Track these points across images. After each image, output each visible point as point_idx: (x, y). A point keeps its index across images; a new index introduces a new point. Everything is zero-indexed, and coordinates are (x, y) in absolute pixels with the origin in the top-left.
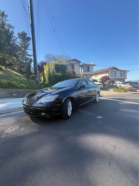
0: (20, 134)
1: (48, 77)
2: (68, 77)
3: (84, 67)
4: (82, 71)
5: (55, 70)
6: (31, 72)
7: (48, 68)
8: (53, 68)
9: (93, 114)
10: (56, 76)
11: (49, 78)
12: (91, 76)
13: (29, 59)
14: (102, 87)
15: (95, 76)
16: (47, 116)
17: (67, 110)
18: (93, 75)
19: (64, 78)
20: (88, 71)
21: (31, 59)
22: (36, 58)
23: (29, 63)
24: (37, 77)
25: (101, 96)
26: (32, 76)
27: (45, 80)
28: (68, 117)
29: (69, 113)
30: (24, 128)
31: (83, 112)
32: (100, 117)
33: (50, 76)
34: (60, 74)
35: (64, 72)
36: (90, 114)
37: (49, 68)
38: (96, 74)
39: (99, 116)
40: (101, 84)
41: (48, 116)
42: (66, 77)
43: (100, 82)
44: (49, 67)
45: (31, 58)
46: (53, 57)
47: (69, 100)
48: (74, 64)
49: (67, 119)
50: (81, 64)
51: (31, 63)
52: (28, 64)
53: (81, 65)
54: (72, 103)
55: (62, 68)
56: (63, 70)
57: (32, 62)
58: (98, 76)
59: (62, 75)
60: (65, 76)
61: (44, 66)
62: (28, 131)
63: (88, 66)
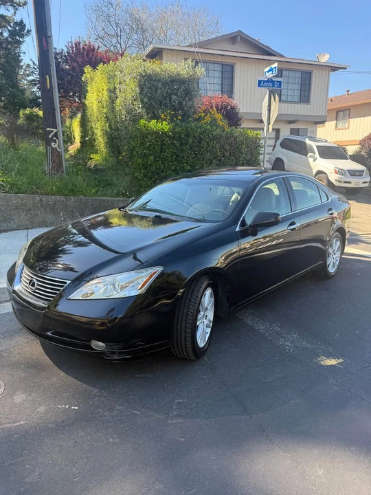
0: (14, 422)
1: (106, 131)
2: (199, 142)
3: (284, 92)
4: (269, 110)
5: (142, 101)
6: (23, 91)
7: (105, 88)
8: (129, 91)
9: (305, 343)
10: (145, 135)
11: (113, 141)
12: (317, 123)
13: (8, 23)
14: (367, 185)
15: (334, 122)
16: (113, 353)
17: (195, 328)
18: (323, 122)
19: (182, 144)
20: (305, 98)
21: (21, 24)
22: (47, 43)
23: (10, 43)
24: (56, 135)
25: (355, 240)
26: (30, 118)
27: (88, 144)
28: (198, 353)
29: (203, 335)
30: (24, 396)
31: (261, 327)
32: (333, 362)
33: (118, 130)
34: (165, 126)
35: (185, 116)
36: (290, 341)
37: (112, 91)
38: (342, 112)
39: (329, 356)
40: (360, 173)
41: (120, 353)
42: (191, 140)
43: (356, 158)
44: (112, 86)
45: (17, 18)
46: (131, 15)
47: (206, 283)
48: (231, 61)
49: (193, 360)
50: (270, 75)
51: (19, 43)
52: (6, 48)
53: (270, 81)
54: (216, 295)
55: (176, 94)
56: (180, 104)
57: (22, 36)
58: (354, 122)
59: (174, 128)
60: (187, 135)
61: (87, 69)
62: (42, 409)
63: (302, 72)
